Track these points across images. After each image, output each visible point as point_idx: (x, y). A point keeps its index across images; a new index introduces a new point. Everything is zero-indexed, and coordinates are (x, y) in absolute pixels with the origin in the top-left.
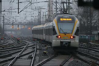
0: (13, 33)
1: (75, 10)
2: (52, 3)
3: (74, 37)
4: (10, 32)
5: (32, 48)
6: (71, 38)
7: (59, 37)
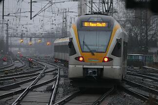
0: (22, 50)
1: (121, 15)
2: (86, 2)
3: (110, 59)
4: (17, 49)
5: (53, 75)
6: (104, 61)
7: (81, 59)
